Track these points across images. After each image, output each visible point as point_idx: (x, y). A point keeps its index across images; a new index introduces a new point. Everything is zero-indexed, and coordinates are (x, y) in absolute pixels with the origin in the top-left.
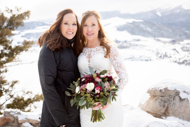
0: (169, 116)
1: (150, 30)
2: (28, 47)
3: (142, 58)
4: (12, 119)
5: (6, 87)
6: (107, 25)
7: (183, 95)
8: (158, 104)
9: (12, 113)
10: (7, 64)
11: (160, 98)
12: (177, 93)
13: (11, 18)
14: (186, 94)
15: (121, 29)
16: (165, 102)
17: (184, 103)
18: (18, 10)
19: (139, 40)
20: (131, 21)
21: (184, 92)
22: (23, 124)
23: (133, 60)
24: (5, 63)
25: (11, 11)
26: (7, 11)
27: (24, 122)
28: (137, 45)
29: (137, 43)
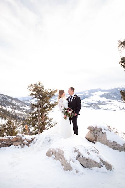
0: (97, 141)
1: (115, 97)
2: (57, 105)
3: (112, 109)
4: (19, 138)
5: (48, 121)
7: (104, 131)
8: (92, 135)
9: (20, 136)
10: (48, 111)
11: (93, 131)
12: (101, 130)
13: (51, 92)
14: (105, 130)
15: (101, 96)
16: (95, 134)
17: (104, 135)
18: (53, 89)
19: (110, 101)
21: (104, 129)
22: (24, 141)
23: (108, 110)
25: (50, 90)
27: (25, 140)
28: (109, 104)
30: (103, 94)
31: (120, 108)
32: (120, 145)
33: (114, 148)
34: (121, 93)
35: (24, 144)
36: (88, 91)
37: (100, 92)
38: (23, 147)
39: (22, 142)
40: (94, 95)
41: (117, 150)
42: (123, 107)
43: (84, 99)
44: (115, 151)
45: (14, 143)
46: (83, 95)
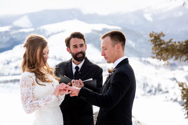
31: (148, 89)
34: (151, 37)
40: (53, 34)
42: (159, 85)
43: (11, 48)
46: (6, 32)
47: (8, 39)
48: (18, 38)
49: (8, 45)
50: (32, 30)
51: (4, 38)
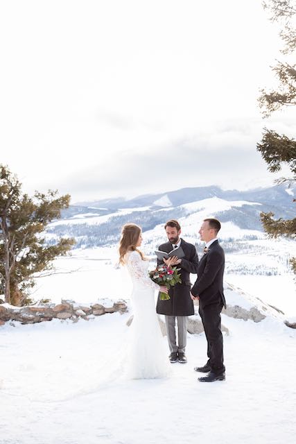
2: (66, 249)
3: (261, 270)
4: (68, 306)
6: (198, 211)
10: (35, 274)
18: (52, 195)
19: (254, 238)
20: (239, 204)
22: (77, 311)
23: (245, 274)
24: (32, 272)
25: (43, 196)
26: (37, 196)
27: (78, 309)
29: (251, 243)
30: (229, 208)
32: (244, 310)
33: (236, 317)
34: (261, 216)
35: (77, 316)
36: (169, 196)
37: (215, 199)
38: (75, 321)
39: (74, 312)
41: (241, 318)
43: (152, 228)
44: (237, 320)
45: (59, 315)
46: (147, 211)
47: (149, 218)
48: (159, 217)
49: (150, 225)
50: (172, 209)
51: (145, 217)
